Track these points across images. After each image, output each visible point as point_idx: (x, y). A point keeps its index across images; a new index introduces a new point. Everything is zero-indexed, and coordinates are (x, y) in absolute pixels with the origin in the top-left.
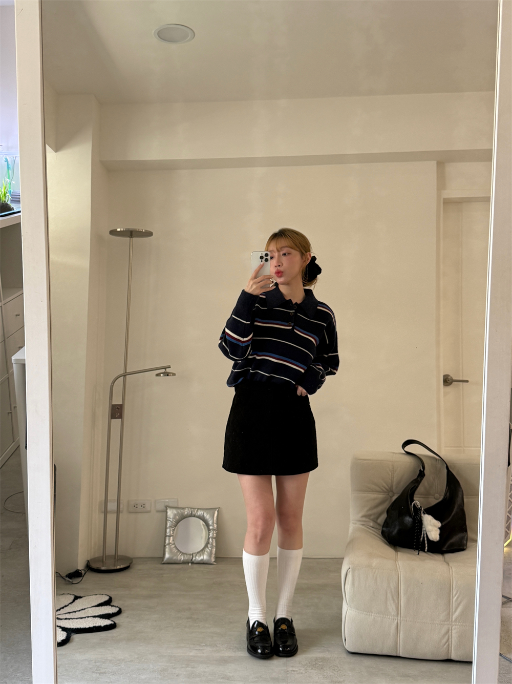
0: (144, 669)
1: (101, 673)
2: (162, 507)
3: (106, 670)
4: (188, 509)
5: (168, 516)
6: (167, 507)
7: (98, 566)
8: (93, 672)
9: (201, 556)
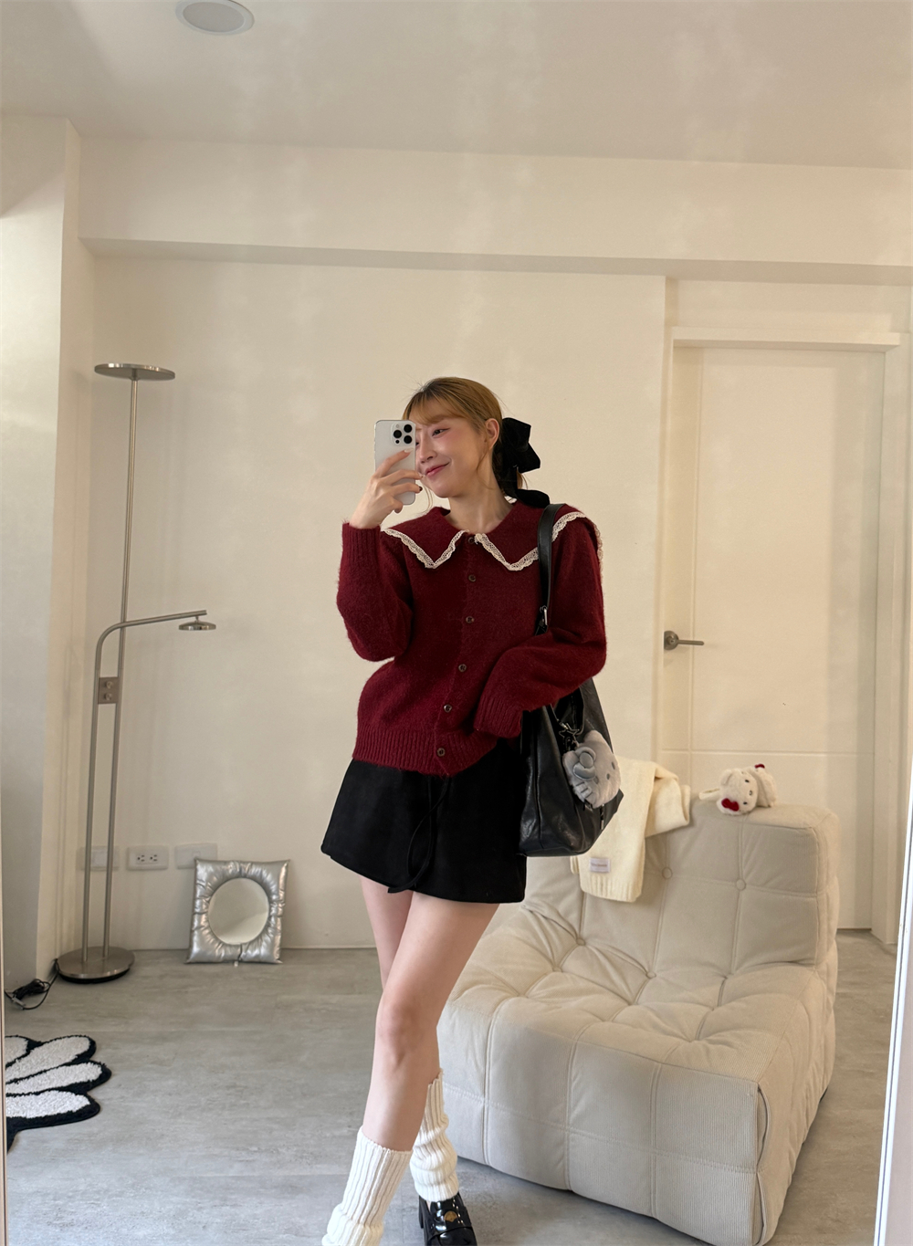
0: (143, 1213)
1: (64, 1225)
2: (187, 860)
3: (73, 1217)
4: (235, 865)
5: (199, 878)
6: (196, 861)
7: (73, 973)
8: (49, 1224)
9: (255, 949)
